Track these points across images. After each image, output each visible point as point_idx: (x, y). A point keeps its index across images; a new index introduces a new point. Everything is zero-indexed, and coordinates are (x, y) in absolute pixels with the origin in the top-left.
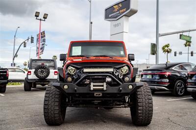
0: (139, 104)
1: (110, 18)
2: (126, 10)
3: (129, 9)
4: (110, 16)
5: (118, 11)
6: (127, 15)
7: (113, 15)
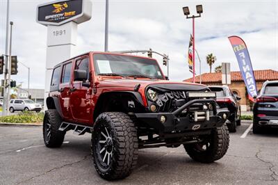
0: (219, 136)
1: (47, 20)
2: (76, 14)
3: (81, 13)
4: (47, 17)
5: (61, 12)
6: (76, 21)
7: (52, 16)
